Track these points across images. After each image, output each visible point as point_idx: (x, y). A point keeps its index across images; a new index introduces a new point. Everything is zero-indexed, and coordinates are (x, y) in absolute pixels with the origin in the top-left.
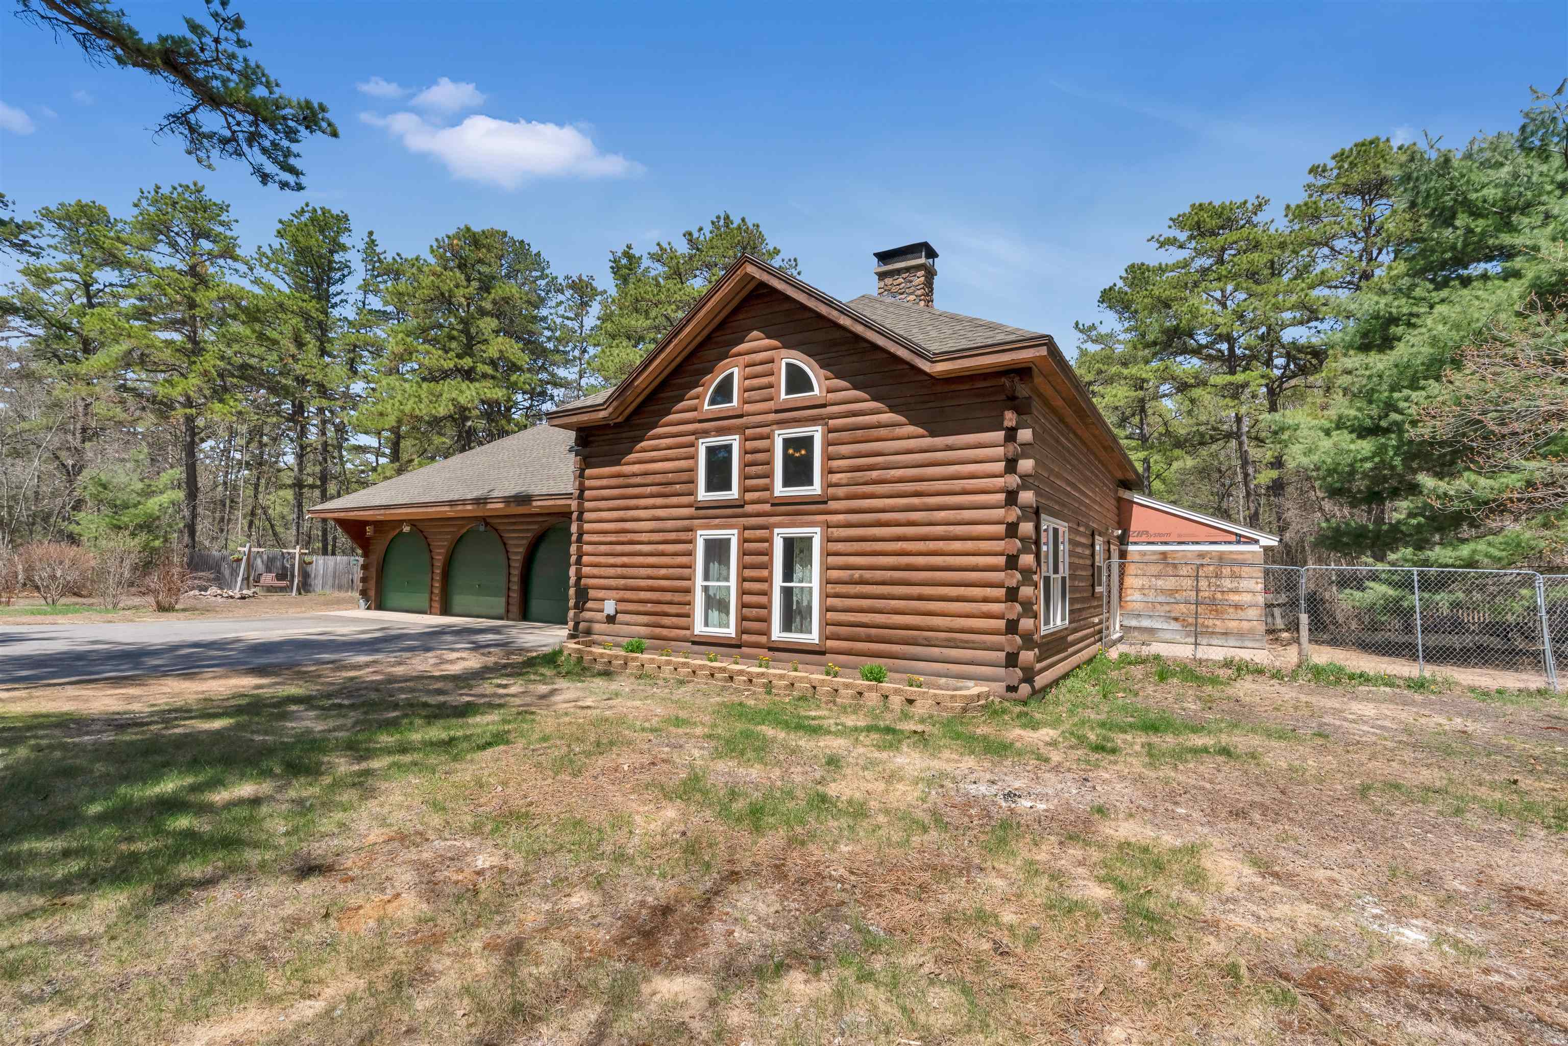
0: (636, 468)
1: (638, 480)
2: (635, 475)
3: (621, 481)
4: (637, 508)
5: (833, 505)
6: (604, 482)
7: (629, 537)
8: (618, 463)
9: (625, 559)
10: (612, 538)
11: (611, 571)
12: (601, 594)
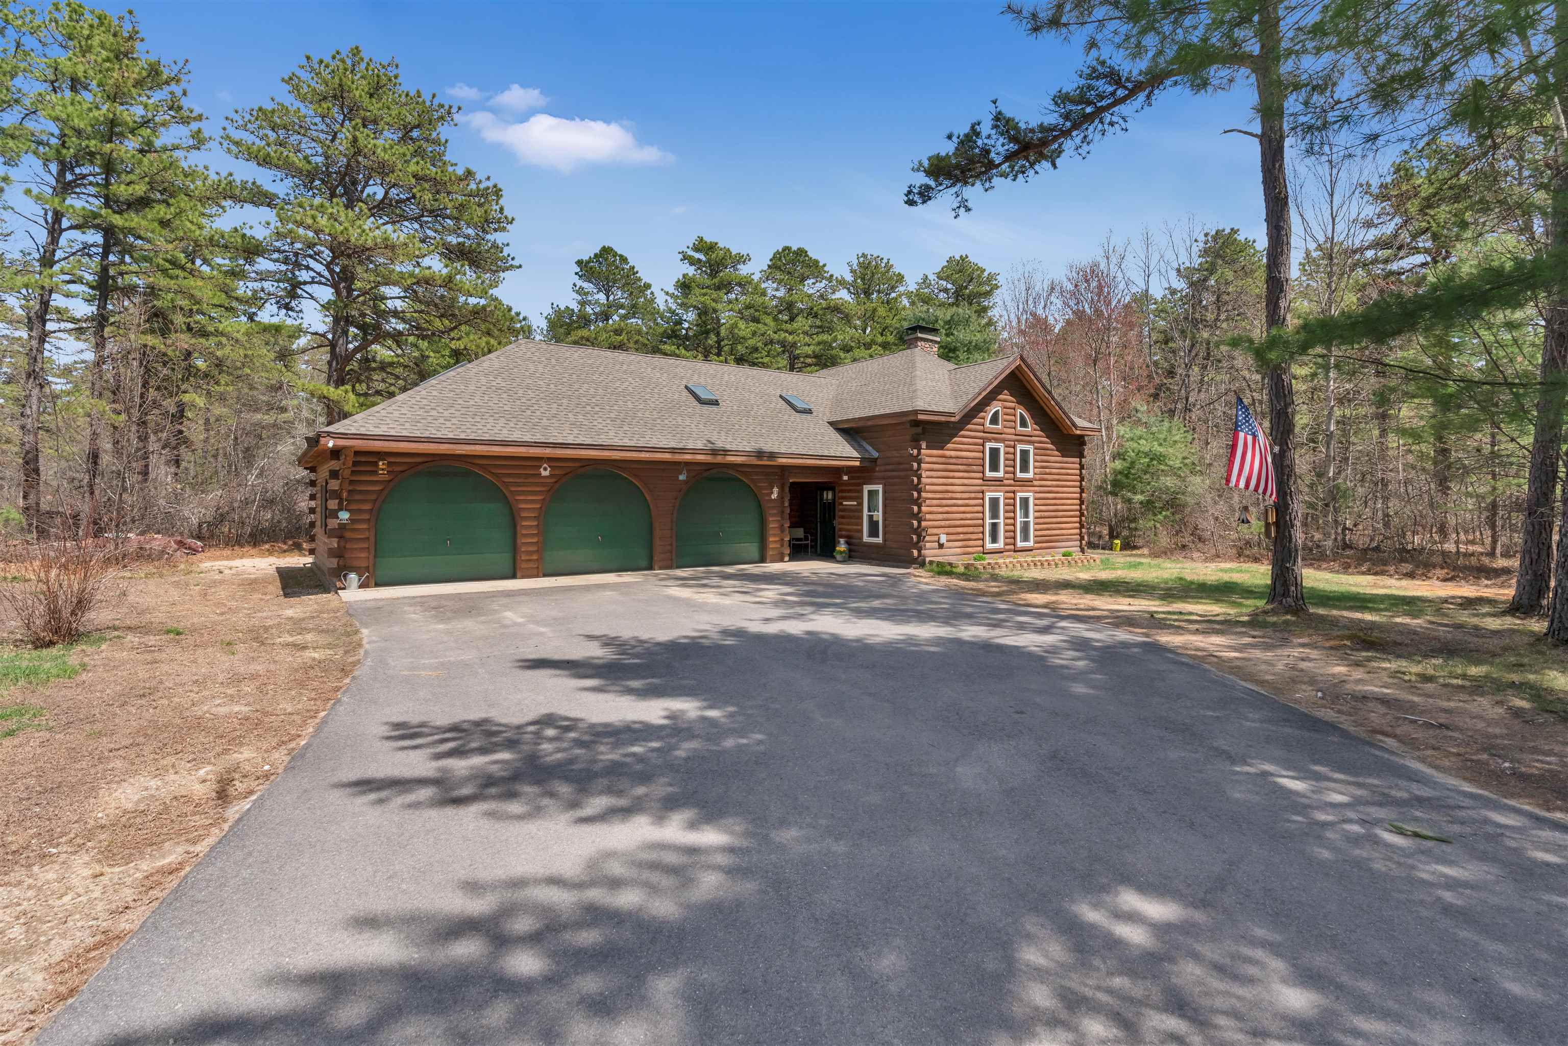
0: (953, 453)
1: (953, 461)
2: (951, 457)
3: (943, 460)
4: (953, 478)
5: (1036, 483)
6: (934, 459)
7: (950, 495)
8: (942, 448)
9: (946, 509)
10: (938, 496)
11: (940, 516)
12: (935, 531)
